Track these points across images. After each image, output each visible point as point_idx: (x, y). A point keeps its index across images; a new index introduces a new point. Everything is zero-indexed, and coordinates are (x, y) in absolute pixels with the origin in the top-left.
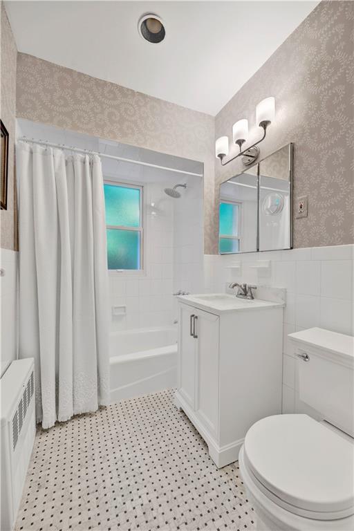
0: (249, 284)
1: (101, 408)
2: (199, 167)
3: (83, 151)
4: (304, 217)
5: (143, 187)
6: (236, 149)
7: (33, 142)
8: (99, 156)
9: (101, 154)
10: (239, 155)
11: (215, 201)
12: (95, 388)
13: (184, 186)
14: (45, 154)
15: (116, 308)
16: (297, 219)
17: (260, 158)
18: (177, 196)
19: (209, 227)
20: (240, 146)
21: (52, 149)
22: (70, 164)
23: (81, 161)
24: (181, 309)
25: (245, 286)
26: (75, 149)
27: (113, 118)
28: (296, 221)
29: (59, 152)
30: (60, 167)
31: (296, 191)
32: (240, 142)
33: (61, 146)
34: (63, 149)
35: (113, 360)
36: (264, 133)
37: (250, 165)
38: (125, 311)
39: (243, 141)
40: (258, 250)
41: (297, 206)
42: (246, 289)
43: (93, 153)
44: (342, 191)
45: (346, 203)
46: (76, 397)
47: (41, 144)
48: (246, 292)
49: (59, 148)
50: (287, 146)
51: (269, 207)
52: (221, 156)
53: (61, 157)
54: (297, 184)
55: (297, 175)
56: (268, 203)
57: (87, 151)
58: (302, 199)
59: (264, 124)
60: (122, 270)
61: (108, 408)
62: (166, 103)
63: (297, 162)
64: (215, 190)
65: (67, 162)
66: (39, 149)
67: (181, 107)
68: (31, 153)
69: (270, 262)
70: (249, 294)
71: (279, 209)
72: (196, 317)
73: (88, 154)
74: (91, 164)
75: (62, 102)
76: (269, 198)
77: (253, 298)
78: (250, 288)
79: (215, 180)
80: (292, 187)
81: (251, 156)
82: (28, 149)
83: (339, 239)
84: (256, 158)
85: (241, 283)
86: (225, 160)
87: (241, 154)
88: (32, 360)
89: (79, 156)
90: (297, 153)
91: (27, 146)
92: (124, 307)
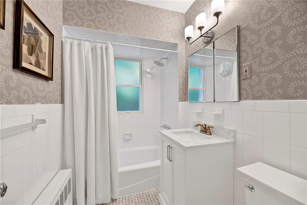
0: (209, 124)
1: (113, 200)
2: (175, 46)
3: (102, 41)
4: (249, 79)
5: (141, 60)
6: (198, 33)
7: (73, 39)
8: (111, 44)
9: (112, 43)
10: (200, 37)
11: (186, 67)
12: (109, 188)
13: (166, 58)
14: (79, 45)
15: (125, 134)
16: (243, 80)
17: (215, 38)
18: (162, 65)
19: (182, 84)
20: (201, 31)
21: (83, 42)
22: (94, 50)
23: (100, 48)
24: (163, 140)
25: (205, 125)
26: (97, 41)
27: (120, 20)
28: (242, 82)
29: (87, 44)
30: (88, 52)
31: (242, 60)
32: (201, 28)
33: (88, 40)
34: (90, 41)
35: (121, 169)
36: (217, 20)
37: (208, 43)
38: (131, 137)
39: (203, 27)
40: (214, 101)
41: (243, 70)
42: (206, 127)
43: (108, 42)
44: (279, 59)
45: (284, 68)
46: (97, 193)
47: (77, 39)
48: (206, 130)
49: (88, 41)
50: (234, 28)
51: (221, 72)
52: (189, 38)
53: (89, 47)
54: (243, 54)
55: (242, 48)
56: (221, 69)
57: (104, 42)
58: (246, 66)
59: (217, 14)
60: (129, 111)
61: (118, 200)
62: (153, 7)
63: (242, 39)
64: (186, 61)
65: (92, 50)
66: (76, 42)
67: (162, 9)
68: (71, 45)
69: (223, 109)
70: (208, 131)
71: (229, 73)
72: (171, 148)
73: (105, 43)
74: (106, 49)
75: (89, 14)
76: (222, 66)
77: (211, 134)
78: (209, 127)
79: (186, 54)
80: (239, 57)
81: (208, 37)
82: (69, 43)
83: (278, 96)
84: (212, 38)
85: (203, 123)
86: (191, 40)
87: (202, 36)
88: (70, 170)
89: (99, 45)
90: (242, 33)
91: (69, 41)
92: (131, 134)
